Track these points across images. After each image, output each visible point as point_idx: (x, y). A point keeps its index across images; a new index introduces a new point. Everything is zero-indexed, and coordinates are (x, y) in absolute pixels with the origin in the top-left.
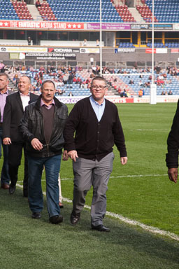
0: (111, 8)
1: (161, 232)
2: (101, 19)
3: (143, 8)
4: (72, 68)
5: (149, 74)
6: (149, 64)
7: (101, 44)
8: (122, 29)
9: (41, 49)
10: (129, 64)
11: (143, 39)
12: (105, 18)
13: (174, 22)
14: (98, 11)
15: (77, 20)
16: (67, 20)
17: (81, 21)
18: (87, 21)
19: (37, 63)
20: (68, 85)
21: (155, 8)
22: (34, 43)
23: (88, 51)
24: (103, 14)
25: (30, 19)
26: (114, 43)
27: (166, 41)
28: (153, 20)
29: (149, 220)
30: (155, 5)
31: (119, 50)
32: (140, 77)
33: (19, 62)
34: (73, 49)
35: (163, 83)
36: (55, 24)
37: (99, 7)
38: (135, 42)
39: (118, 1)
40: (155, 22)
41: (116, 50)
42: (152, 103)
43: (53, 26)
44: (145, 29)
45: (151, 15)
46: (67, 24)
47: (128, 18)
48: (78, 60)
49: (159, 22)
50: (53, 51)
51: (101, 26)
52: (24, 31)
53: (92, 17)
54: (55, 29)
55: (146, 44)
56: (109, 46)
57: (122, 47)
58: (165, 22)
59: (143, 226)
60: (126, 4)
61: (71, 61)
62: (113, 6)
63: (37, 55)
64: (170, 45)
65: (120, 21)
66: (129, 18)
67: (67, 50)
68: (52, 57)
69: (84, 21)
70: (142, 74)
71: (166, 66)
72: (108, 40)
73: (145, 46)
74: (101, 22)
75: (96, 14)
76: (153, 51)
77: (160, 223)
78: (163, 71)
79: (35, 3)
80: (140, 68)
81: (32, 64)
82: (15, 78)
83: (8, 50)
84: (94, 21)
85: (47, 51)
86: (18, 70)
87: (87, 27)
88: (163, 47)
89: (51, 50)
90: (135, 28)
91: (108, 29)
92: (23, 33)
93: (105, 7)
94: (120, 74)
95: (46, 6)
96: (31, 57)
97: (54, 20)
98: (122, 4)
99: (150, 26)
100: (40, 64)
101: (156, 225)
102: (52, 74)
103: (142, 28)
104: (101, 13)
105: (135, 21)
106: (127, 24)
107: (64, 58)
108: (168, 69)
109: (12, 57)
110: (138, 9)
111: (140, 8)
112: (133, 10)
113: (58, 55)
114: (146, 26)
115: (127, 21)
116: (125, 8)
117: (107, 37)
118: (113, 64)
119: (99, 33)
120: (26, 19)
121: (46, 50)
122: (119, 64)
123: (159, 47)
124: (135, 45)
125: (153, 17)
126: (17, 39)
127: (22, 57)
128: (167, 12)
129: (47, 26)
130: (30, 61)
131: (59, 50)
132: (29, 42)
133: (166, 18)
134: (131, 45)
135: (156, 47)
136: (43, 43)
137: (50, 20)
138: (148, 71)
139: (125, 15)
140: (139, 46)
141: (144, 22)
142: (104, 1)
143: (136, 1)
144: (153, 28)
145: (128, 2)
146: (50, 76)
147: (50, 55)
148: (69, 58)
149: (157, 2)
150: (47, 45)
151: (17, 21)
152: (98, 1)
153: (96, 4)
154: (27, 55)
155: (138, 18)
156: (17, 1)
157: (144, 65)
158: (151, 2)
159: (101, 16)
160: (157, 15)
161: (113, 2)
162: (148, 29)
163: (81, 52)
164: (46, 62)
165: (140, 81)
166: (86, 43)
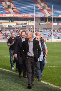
0: (38, 9)
1: (56, 86)
2: (34, 13)
3: (49, 10)
4: (24, 30)
5: (51, 32)
6: (51, 28)
8: (42, 17)
9: (14, 24)
10: (44, 28)
11: (49, 20)
13: (60, 14)
15: (26, 14)
16: (23, 14)
17: (28, 14)
18: (30, 14)
19: (12, 28)
21: (53, 10)
22: (12, 22)
23: (30, 24)
24: (35, 12)
25: (10, 13)
26: (39, 21)
27: (57, 21)
28: (52, 14)
29: (52, 82)
30: (53, 9)
31: (41, 24)
32: (48, 33)
33: (6, 28)
34: (25, 24)
35: (56, 35)
36: (18, 15)
37: (34, 9)
38: (46, 21)
39: (40, 8)
40: (53, 14)
41: (40, 24)
42: (52, 42)
43: (18, 16)
44: (49, 16)
45: (52, 12)
46: (23, 15)
47: (44, 13)
48: (26, 27)
49: (54, 14)
50: (18, 24)
51: (34, 16)
52: (8, 17)
53: (31, 13)
56: (37, 22)
57: (42, 23)
58: (56, 14)
59: (49, 84)
60: (43, 8)
62: (39, 9)
63: (12, 26)
64: (58, 22)
65: (41, 14)
67: (23, 24)
69: (29, 14)
70: (48, 32)
71: (57, 29)
72: (37, 20)
73: (49, 22)
75: (33, 12)
76: (52, 24)
77: (55, 83)
78: (56, 31)
81: (11, 29)
82: (5, 33)
83: (3, 24)
84: (32, 14)
86: (6, 31)
87: (30, 16)
88: (56, 23)
89: (17, 24)
90: (46, 16)
91: (37, 17)
92: (8, 18)
93: (36, 9)
94: (41, 32)
95: (16, 9)
98: (41, 8)
100: (13, 28)
101: (54, 84)
102: (18, 32)
103: (48, 16)
104: (34, 11)
106: (43, 15)
107: (22, 27)
108: (58, 30)
109: (4, 26)
110: (47, 10)
111: (48, 9)
112: (45, 10)
114: (50, 16)
115: (43, 14)
116: (42, 10)
117: (36, 19)
118: (39, 29)
119: (34, 18)
120: (9, 13)
122: (41, 29)
123: (55, 23)
125: (52, 13)
126: (6, 20)
127: (7, 26)
128: (57, 11)
129: (16, 16)
130: (10, 28)
131: (20, 24)
132: (10, 21)
135: (53, 23)
136: (14, 21)
137: (17, 14)
139: (43, 12)
140: (48, 22)
141: (49, 14)
142: (35, 7)
143: (47, 7)
144: (52, 16)
145: (44, 8)
146: (17, 33)
147: (17, 25)
148: (23, 26)
149: (54, 8)
150: (16, 22)
151: (5, 14)
152: (33, 7)
153: (33, 8)
154: (9, 26)
155: (47, 13)
156: (6, 7)
157: (49, 29)
158: (52, 7)
159: (34, 12)
160: (54, 12)
161: (39, 8)
162: (51, 17)
163: (27, 25)
164: (16, 28)
165: (48, 34)
166: (29, 21)
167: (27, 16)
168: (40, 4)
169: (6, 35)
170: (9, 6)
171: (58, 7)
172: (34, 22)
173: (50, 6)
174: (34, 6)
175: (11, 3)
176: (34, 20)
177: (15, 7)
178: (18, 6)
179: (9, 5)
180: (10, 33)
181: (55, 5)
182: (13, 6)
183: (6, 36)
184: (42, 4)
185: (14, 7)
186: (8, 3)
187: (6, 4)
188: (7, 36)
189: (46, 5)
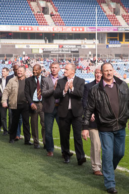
0: (104, 16)
2: (96, 24)
3: (126, 16)
4: (76, 59)
7: (96, 41)
8: (111, 31)
9: (54, 46)
10: (116, 55)
11: (127, 37)
12: (99, 23)
14: (94, 18)
15: (80, 25)
16: (73, 25)
17: (82, 25)
18: (87, 25)
19: (51, 56)
22: (49, 42)
23: (87, 47)
24: (98, 21)
25: (46, 25)
26: (106, 40)
31: (110, 46)
32: (125, 65)
33: (39, 55)
34: (76, 46)
36: (64, 28)
37: (95, 16)
38: (121, 40)
39: (109, 12)
41: (108, 46)
43: (63, 29)
44: (128, 30)
46: (72, 28)
48: (80, 54)
50: (63, 47)
51: (97, 29)
52: (42, 33)
53: (90, 23)
54: (64, 31)
55: (128, 41)
56: (102, 43)
57: (111, 44)
60: (114, 13)
61: (75, 54)
62: (105, 14)
63: (51, 50)
65: (110, 25)
66: (117, 23)
67: (72, 47)
68: (62, 51)
69: (84, 25)
70: (126, 63)
72: (102, 39)
73: (128, 43)
74: (96, 27)
75: (93, 21)
79: (50, 13)
80: (124, 59)
81: (48, 56)
83: (31, 47)
84: (92, 25)
85: (58, 47)
86: (38, 60)
87: (86, 30)
89: (61, 46)
90: (121, 30)
91: (101, 31)
92: (41, 35)
93: (99, 16)
95: (58, 15)
96: (47, 52)
97: (63, 25)
98: (111, 14)
100: (53, 56)
102: (62, 63)
103: (126, 30)
104: (96, 20)
105: (121, 25)
106: (115, 27)
107: (70, 52)
109: (34, 52)
110: (123, 16)
111: (124, 16)
112: (119, 18)
113: (66, 50)
115: (115, 25)
116: (113, 16)
117: (101, 36)
118: (105, 56)
119: (95, 34)
120: (44, 25)
122: (110, 56)
124: (121, 42)
126: (37, 39)
127: (41, 52)
129: (58, 29)
131: (67, 46)
132: (46, 41)
134: (118, 42)
136: (55, 41)
137: (61, 25)
139: (114, 21)
140: (124, 43)
141: (127, 26)
143: (122, 11)
145: (116, 12)
147: (60, 50)
148: (74, 52)
150: (58, 43)
151: (37, 26)
152: (94, 11)
153: (93, 13)
154: (44, 50)
155: (123, 23)
156: (38, 12)
157: (127, 56)
159: (96, 22)
161: (105, 12)
163: (82, 48)
164: (58, 55)
165: (125, 68)
166: (86, 41)
168: (109, 5)
170: (45, 10)
173: (128, 9)
174: (95, 9)
175: (49, 4)
177: (56, 11)
178: (63, 8)
179: (44, 8)
180: (46, 66)
182: (53, 9)
184: (113, 5)
186: (43, 4)
187: (38, 5)
189: (121, 5)
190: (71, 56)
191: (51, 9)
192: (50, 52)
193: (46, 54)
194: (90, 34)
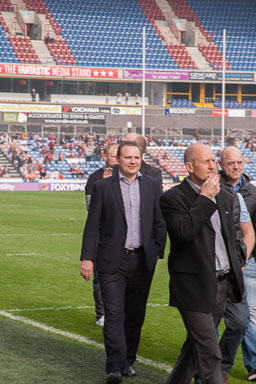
0: (160, 47)
2: (144, 64)
3: (208, 48)
4: (98, 137)
5: (217, 148)
6: (218, 132)
8: (176, 79)
9: (51, 108)
10: (186, 132)
11: (209, 94)
12: (150, 62)
14: (139, 51)
15: (108, 65)
16: (93, 65)
17: (113, 65)
18: (124, 66)
19: (45, 129)
20: (92, 163)
21: (227, 49)
22: (42, 98)
23: (123, 111)
24: (147, 56)
25: (35, 62)
26: (164, 99)
27: (243, 99)
28: (224, 67)
30: (228, 44)
31: (172, 111)
33: (17, 127)
34: (100, 109)
36: (73, 70)
37: (141, 46)
38: (196, 99)
39: (171, 40)
40: (227, 69)
41: (167, 110)
43: (71, 72)
44: (211, 79)
45: (221, 59)
46: (93, 70)
47: (185, 63)
48: (107, 125)
49: (232, 69)
50: (70, 111)
51: (145, 74)
52: (27, 80)
53: (130, 61)
54: (74, 77)
55: (213, 102)
56: (155, 104)
57: (176, 106)
58: (242, 69)
60: (183, 41)
61: (97, 125)
62: (164, 44)
63: (46, 116)
64: (249, 104)
65: (174, 67)
66: (190, 64)
67: (91, 110)
68: (69, 119)
69: (118, 66)
71: (244, 136)
72: (155, 95)
73: (211, 105)
74: (144, 69)
75: (137, 56)
76: (223, 113)
78: (239, 143)
79: (43, 38)
80: (203, 139)
81: (38, 129)
82: (10, 150)
83: (1, 108)
84: (134, 66)
85: (60, 111)
86: (16, 138)
87: (122, 75)
88: (238, 107)
89: (67, 109)
90: (196, 78)
91: (154, 79)
92: (24, 82)
93: (151, 46)
94: (172, 147)
95: (60, 42)
96: (35, 120)
97: (72, 63)
98: (176, 42)
99: (219, 75)
100: (49, 129)
102: (68, 144)
103: (207, 79)
104: (144, 54)
105: (197, 68)
106: (184, 72)
107: (86, 122)
108: (246, 141)
109: (7, 119)
110: (201, 49)
111: (204, 48)
112: (193, 52)
113: (78, 117)
114: (213, 76)
115: (183, 67)
116: (181, 47)
117: (153, 90)
118: (162, 132)
119: (140, 84)
120: (30, 62)
121: (59, 109)
122: (172, 132)
123: (233, 107)
124: (196, 104)
125: (224, 61)
126: (14, 92)
127: (22, 119)
128: (245, 55)
129: (62, 72)
130: (35, 125)
131: (79, 110)
132: (34, 97)
133: (243, 65)
134: (190, 103)
135: (228, 107)
136: (54, 98)
137: (67, 63)
138: (216, 143)
139: (182, 58)
140: (203, 105)
141: (210, 70)
142: (149, 36)
143: (199, 37)
144: (224, 78)
145: (186, 39)
146: (65, 148)
147: (65, 116)
148: (95, 121)
149: (230, 39)
150: (61, 101)
151: (15, 65)
152: (140, 36)
153: (138, 41)
154: (30, 116)
155: (201, 63)
156: (17, 34)
157: (209, 133)
158: (221, 39)
159: (144, 59)
160: (230, 59)
161: (163, 39)
162: (216, 79)
163: (112, 113)
164: (59, 127)
167: (111, 74)
168: (171, 25)
169: (14, 158)
170: (32, 30)
171: (250, 35)
172: (144, 101)
173: (212, 34)
174: (141, 31)
175: (42, 17)
176: (140, 95)
177: (58, 33)
178: (73, 28)
179: (30, 26)
180: (34, 150)
181: (237, 30)
182: (51, 28)
183: (16, 162)
184: (181, 24)
185: (52, 35)
186: (28, 16)
187: (18, 18)
188: (21, 163)
189: (196, 25)
190: (88, 129)
191: (47, 28)
192: (42, 120)
193: (35, 124)
194: (130, 85)
